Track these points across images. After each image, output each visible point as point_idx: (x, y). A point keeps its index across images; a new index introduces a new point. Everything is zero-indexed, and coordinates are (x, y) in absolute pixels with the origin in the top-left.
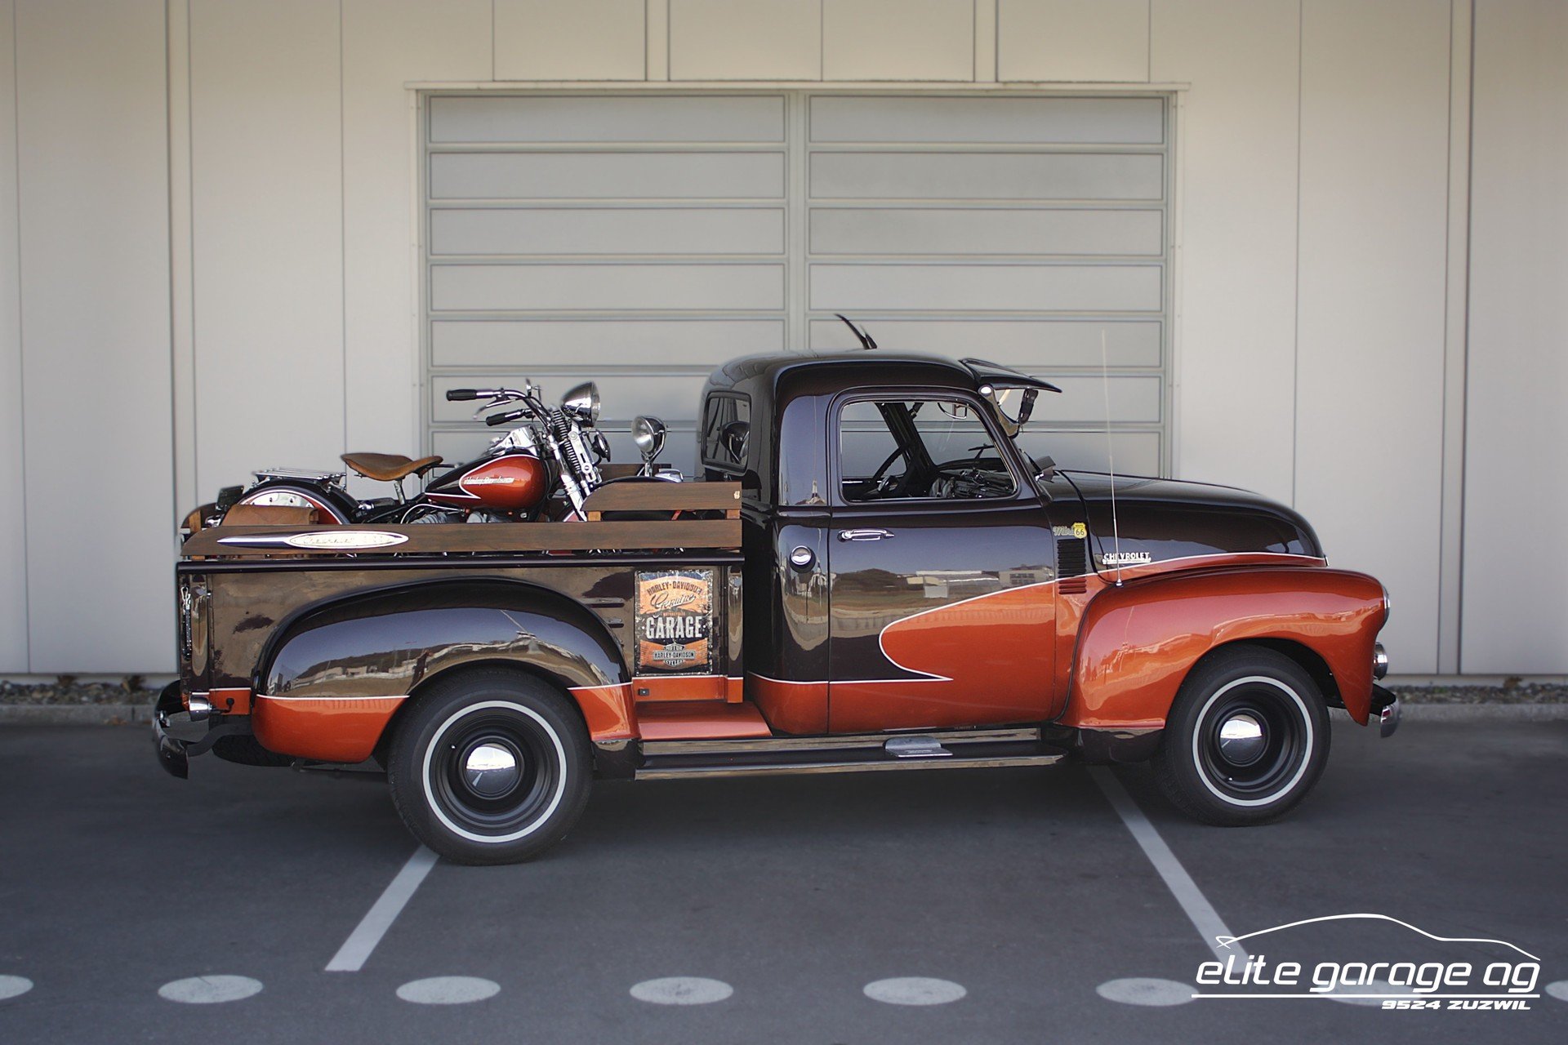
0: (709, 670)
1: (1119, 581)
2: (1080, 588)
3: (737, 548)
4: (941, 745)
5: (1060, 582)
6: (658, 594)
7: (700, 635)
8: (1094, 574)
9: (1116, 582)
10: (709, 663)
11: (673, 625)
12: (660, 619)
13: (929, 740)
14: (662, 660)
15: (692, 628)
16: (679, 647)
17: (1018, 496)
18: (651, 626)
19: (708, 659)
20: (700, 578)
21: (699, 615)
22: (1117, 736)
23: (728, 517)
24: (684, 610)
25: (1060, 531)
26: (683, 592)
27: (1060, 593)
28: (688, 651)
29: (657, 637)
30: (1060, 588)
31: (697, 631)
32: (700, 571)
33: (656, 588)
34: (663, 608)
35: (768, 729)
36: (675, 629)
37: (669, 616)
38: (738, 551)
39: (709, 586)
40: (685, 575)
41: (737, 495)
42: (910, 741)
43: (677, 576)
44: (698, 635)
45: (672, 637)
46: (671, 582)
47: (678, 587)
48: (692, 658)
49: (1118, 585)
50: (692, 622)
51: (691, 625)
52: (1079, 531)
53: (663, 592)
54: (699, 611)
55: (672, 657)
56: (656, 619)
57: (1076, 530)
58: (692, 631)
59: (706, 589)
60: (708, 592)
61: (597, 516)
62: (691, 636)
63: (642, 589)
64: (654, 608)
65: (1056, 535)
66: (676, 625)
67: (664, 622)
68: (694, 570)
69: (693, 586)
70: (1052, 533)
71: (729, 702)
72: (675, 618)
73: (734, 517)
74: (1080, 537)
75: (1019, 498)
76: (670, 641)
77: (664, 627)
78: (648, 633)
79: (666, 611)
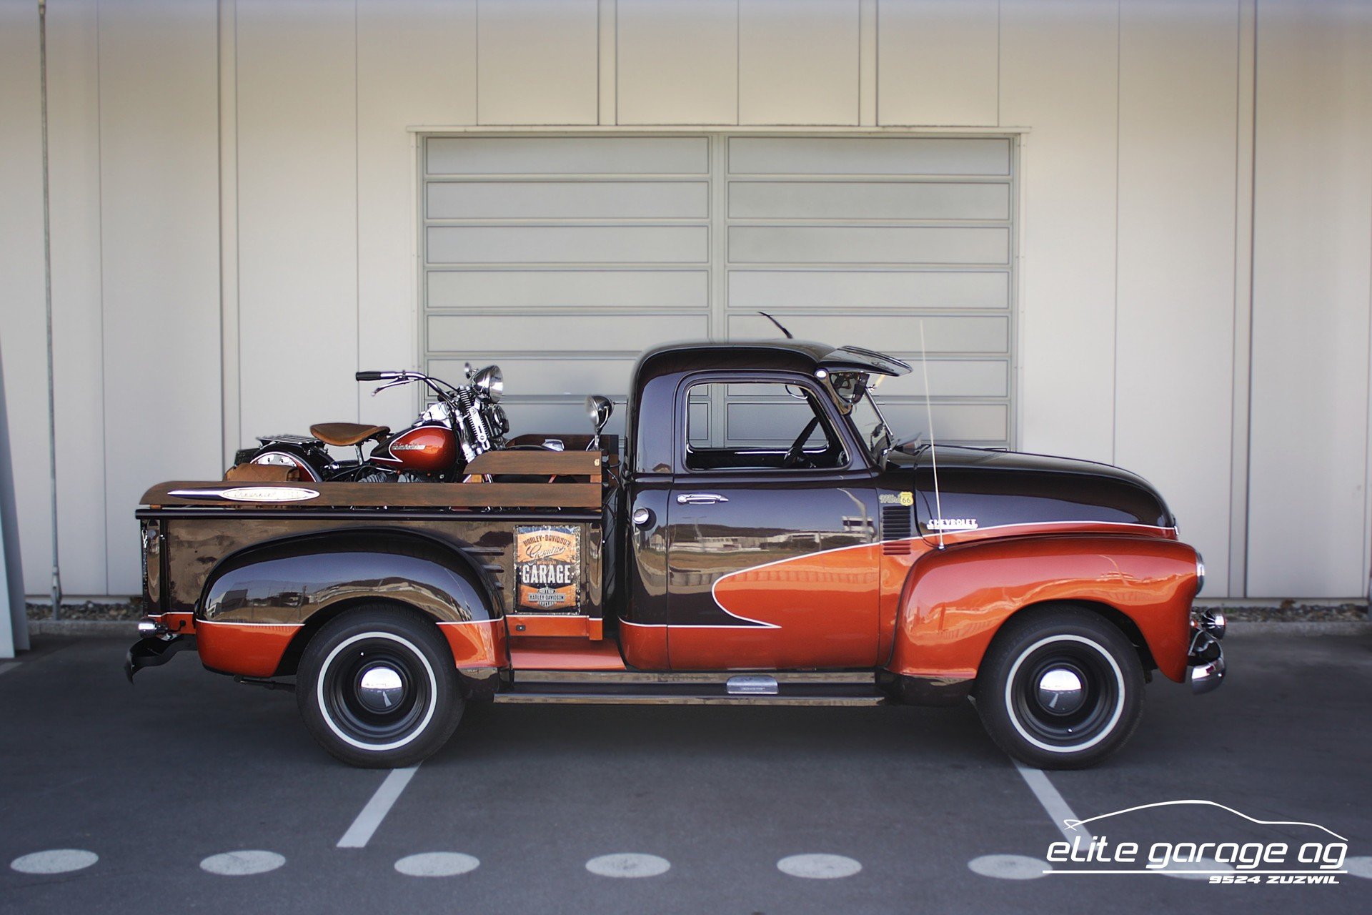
0: (578, 612)
1: (942, 544)
2: (905, 550)
3: (599, 508)
4: (778, 684)
5: (885, 544)
6: (532, 545)
7: (569, 582)
8: (918, 538)
9: (939, 545)
10: (577, 605)
11: (545, 572)
12: (534, 567)
13: (767, 679)
14: (536, 602)
15: (562, 575)
16: (551, 591)
17: (849, 467)
18: (527, 572)
19: (577, 602)
20: (568, 532)
21: (568, 564)
22: (933, 683)
23: (591, 481)
24: (555, 560)
25: (887, 499)
26: (554, 544)
27: (885, 554)
28: (559, 594)
29: (532, 582)
30: (885, 549)
31: (566, 578)
32: (570, 527)
33: (531, 541)
34: (537, 558)
35: (623, 663)
36: (547, 575)
37: (542, 564)
38: (600, 511)
39: (577, 540)
40: (556, 530)
41: (597, 463)
42: (750, 679)
43: (549, 531)
44: (567, 581)
45: (545, 582)
46: (544, 535)
47: (550, 540)
48: (562, 600)
49: (940, 548)
50: (562, 570)
51: (561, 572)
52: (906, 499)
53: (537, 543)
54: (568, 561)
55: (545, 599)
56: (531, 567)
57: (902, 498)
58: (562, 578)
59: (574, 542)
60: (576, 545)
61: (478, 478)
62: (562, 581)
63: (519, 541)
64: (529, 557)
65: (882, 502)
66: (548, 572)
67: (538, 569)
68: (564, 526)
69: (562, 539)
70: (878, 500)
71: (591, 639)
72: (547, 566)
73: (597, 481)
74: (907, 504)
75: (850, 469)
76: (543, 585)
77: (538, 574)
78: (524, 578)
79: (540, 560)
